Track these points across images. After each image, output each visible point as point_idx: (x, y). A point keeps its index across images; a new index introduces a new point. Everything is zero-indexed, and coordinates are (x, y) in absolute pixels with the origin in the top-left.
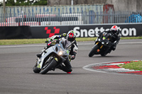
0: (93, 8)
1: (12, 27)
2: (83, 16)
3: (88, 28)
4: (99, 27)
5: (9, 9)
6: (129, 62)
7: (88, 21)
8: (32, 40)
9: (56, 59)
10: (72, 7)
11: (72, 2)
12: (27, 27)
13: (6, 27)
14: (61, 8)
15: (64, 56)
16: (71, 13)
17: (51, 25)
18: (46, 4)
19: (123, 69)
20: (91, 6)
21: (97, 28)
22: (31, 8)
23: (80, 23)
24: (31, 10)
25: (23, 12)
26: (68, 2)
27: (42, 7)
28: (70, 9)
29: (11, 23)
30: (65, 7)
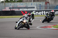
0: (41, 3)
1: (8, 11)
2: (37, 6)
3: (39, 11)
4: (43, 11)
5: (6, 4)
6: (56, 25)
7: (39, 9)
10: (32, 3)
11: (32, 1)
12: (14, 11)
13: (5, 11)
14: (28, 3)
16: (32, 5)
18: (22, 2)
19: (53, 28)
20: (40, 3)
21: (42, 11)
22: (15, 3)
23: (35, 9)
24: (15, 4)
25: (12, 5)
26: (31, 1)
27: (20, 3)
29: (7, 9)
30: (29, 3)
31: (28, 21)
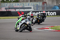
0: (38, 3)
1: (4, 11)
2: (33, 7)
5: (2, 4)
6: (53, 26)
8: (12, 17)
9: (26, 25)
10: (29, 3)
11: (29, 1)
12: (10, 12)
14: (24, 3)
15: (29, 24)
17: (20, 11)
18: (18, 2)
19: (51, 29)
20: (37, 3)
22: (12, 3)
23: (32, 10)
24: (12, 4)
25: (8, 5)
26: (27, 1)
27: (16, 3)
28: (28, 4)
29: (3, 10)
30: (26, 3)
31: (31, 22)
